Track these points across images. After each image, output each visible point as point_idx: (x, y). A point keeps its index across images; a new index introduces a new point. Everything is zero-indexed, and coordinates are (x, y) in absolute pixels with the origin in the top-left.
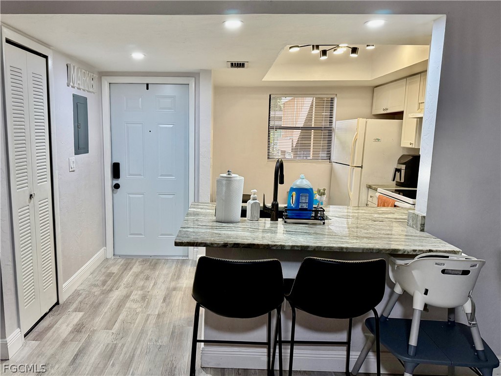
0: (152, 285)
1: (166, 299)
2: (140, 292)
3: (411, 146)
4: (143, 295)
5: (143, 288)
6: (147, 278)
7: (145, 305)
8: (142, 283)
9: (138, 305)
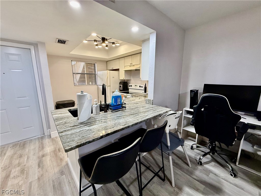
0: (26, 159)
1: (40, 164)
2: (18, 169)
3: (123, 79)
4: (21, 170)
5: (19, 164)
6: (21, 156)
7: (25, 176)
8: (17, 162)
9: (20, 179)
